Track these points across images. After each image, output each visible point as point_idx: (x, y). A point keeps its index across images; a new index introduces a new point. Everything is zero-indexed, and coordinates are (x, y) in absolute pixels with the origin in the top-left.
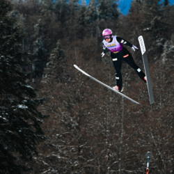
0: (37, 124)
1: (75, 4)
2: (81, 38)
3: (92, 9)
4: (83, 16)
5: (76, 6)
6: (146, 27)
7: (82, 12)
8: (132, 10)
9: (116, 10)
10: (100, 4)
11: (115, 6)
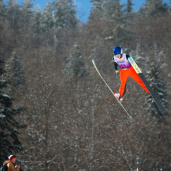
0: (14, 135)
1: (29, 10)
2: (37, 48)
3: (47, 16)
4: (38, 23)
5: (30, 12)
6: (108, 35)
7: (37, 19)
8: (92, 17)
9: (74, 17)
10: (56, 10)
11: (73, 12)
